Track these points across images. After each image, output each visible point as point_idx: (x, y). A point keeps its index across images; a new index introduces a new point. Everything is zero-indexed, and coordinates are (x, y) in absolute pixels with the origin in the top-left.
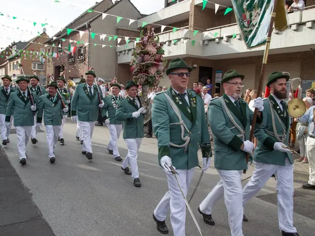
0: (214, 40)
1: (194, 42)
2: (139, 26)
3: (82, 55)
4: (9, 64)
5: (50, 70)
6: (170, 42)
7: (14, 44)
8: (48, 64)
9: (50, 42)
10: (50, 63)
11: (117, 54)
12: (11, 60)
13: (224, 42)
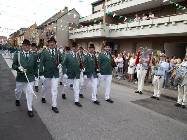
0: (114, 30)
1: (104, 30)
2: (80, 22)
3: (53, 34)
4: (18, 38)
5: (37, 41)
6: (94, 30)
7: (21, 29)
8: (36, 38)
9: (38, 28)
10: (38, 38)
11: (69, 35)
12: (19, 36)
13: (118, 31)
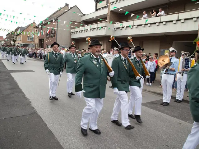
0: (119, 28)
1: (109, 29)
2: (82, 20)
3: (53, 33)
5: (37, 41)
6: (98, 28)
7: (19, 28)
8: (35, 38)
9: (37, 27)
10: (37, 37)
11: (71, 34)
